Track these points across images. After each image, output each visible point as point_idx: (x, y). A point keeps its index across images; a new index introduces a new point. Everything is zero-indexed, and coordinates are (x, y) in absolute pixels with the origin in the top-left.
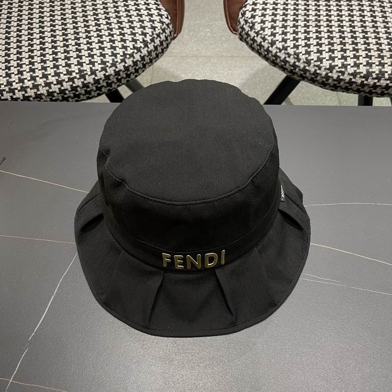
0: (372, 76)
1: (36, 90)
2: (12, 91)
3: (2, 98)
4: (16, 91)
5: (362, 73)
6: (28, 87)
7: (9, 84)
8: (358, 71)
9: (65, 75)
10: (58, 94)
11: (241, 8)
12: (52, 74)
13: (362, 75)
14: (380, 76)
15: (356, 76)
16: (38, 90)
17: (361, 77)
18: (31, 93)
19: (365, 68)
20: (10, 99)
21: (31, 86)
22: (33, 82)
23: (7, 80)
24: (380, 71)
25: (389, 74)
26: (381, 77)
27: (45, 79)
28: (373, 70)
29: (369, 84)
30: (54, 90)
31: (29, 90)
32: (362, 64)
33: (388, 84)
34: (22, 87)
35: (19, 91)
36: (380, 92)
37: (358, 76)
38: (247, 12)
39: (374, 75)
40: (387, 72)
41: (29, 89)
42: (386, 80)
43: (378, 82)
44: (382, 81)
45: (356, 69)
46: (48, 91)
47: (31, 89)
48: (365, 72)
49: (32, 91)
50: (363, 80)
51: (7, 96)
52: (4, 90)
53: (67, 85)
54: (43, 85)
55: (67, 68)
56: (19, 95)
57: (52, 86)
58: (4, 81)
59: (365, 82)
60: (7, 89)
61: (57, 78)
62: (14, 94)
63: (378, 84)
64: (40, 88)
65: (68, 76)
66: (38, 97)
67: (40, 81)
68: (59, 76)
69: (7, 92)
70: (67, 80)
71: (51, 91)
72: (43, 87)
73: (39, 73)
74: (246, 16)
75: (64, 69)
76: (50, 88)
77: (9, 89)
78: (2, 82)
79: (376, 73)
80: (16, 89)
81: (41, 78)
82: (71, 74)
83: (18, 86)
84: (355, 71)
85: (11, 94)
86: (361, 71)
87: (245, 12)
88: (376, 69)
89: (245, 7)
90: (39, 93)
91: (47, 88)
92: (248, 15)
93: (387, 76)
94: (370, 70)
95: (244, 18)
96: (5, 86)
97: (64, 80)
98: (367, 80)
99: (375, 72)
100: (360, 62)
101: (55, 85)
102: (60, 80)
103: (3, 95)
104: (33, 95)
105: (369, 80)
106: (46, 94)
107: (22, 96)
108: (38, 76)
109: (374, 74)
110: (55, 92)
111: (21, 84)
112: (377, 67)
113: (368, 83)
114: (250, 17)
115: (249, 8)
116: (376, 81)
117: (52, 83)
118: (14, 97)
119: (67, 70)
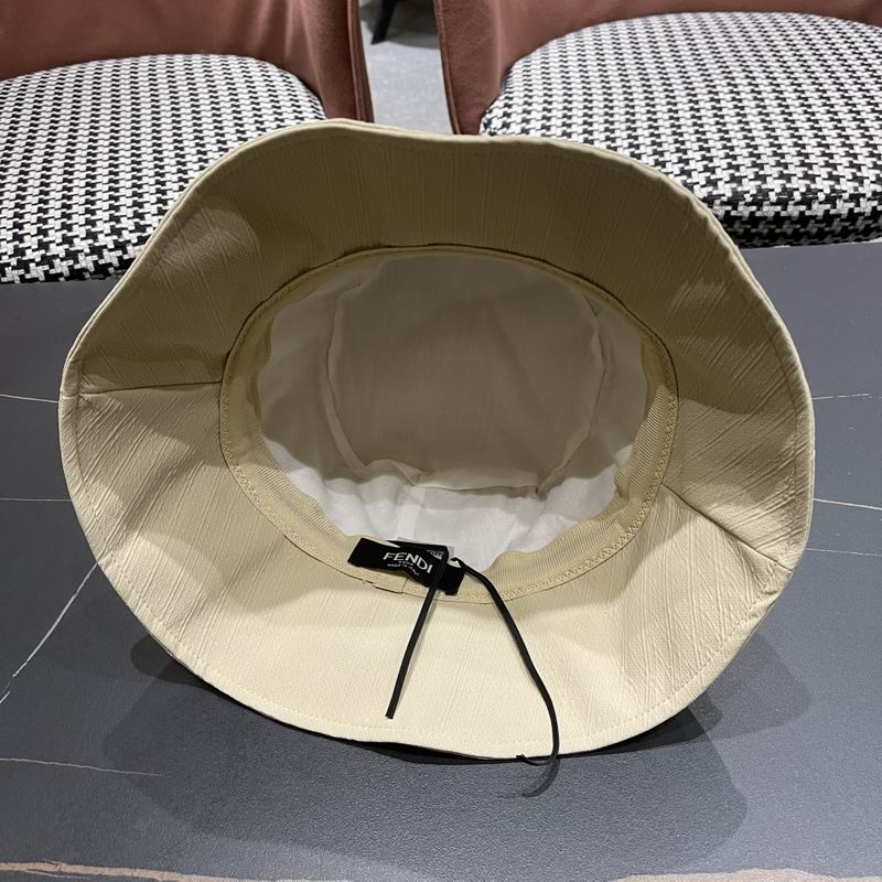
0: (744, 199)
1: (71, 262)
2: (24, 265)
3: (4, 280)
4: (32, 265)
5: (724, 195)
6: (56, 256)
7: (19, 252)
8: (715, 193)
9: (131, 232)
10: (116, 269)
11: (483, 114)
12: (106, 232)
13: (724, 199)
14: (760, 198)
15: (713, 202)
16: (77, 262)
17: (723, 203)
18: (61, 267)
19: (728, 186)
20: (17, 282)
21: (62, 255)
22: (66, 246)
23: (15, 246)
24: (760, 190)
25: (777, 194)
26: (762, 201)
27: (91, 241)
28: (746, 189)
29: (741, 217)
30: (108, 261)
31: (57, 262)
32: (721, 179)
33: (778, 213)
34: (43, 257)
35: (38, 265)
36: (766, 231)
37: (717, 202)
38: (494, 121)
39: (748, 198)
40: (773, 190)
41: (58, 260)
42: (772, 204)
43: (758, 210)
44: (765, 208)
45: (710, 189)
46: (95, 262)
47: (62, 260)
48: (729, 194)
49: (65, 263)
50: (729, 208)
51: (12, 275)
52: (8, 265)
53: (135, 251)
54: (87, 251)
55: (137, 220)
56: (37, 272)
57: (105, 252)
58: (9, 248)
59: (733, 213)
60: (14, 262)
61: (115, 237)
62: (28, 271)
63: (758, 214)
64: (81, 257)
65: (139, 234)
66: (77, 274)
67: (82, 245)
68: (120, 235)
69: (14, 268)
70: (135, 241)
71: (101, 262)
72: (87, 255)
73: (80, 231)
74: (493, 126)
75: (131, 222)
76: (101, 257)
77: (18, 261)
78: (4, 251)
79: (752, 192)
80: (33, 261)
81: (83, 239)
82: (144, 231)
83: (37, 256)
84: (710, 194)
85: (22, 272)
86: (721, 192)
87: (490, 122)
88: (750, 187)
89: (491, 112)
90: (77, 267)
91: (95, 257)
92: (497, 123)
93: (773, 196)
94: (740, 189)
95: (488, 130)
96: (10, 256)
97: (129, 241)
98: (735, 208)
99: (748, 192)
100: (718, 177)
101: (111, 250)
102: (121, 240)
103: (4, 275)
104: (66, 271)
105: (740, 208)
106: (92, 270)
107: (42, 274)
108: (77, 236)
109: (747, 196)
110: (110, 265)
111: (43, 252)
112: (753, 183)
113: (739, 215)
114: (500, 126)
115: (498, 112)
116: (754, 208)
117: (105, 247)
118: (28, 276)
119: (136, 223)
